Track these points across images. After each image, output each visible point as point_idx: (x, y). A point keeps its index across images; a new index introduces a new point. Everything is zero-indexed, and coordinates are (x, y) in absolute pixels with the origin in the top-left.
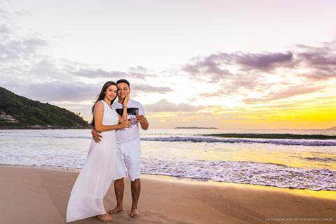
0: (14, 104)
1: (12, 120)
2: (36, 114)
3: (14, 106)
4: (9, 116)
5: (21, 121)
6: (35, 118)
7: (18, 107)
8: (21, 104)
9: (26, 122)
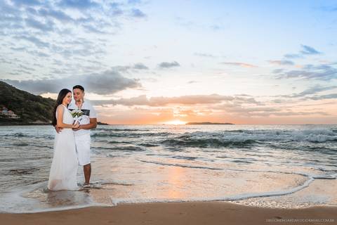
0: (15, 99)
1: (14, 116)
2: (38, 109)
3: (14, 101)
4: (10, 111)
5: (23, 117)
6: (36, 114)
7: (19, 102)
8: (22, 99)
9: (28, 118)
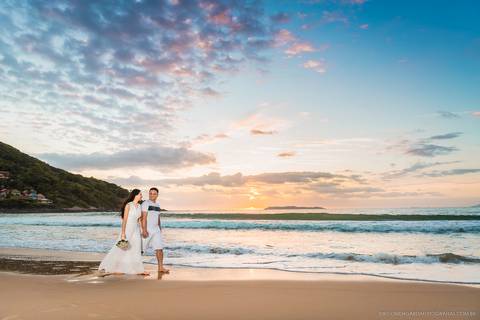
0: (47, 179)
1: (44, 200)
2: (76, 192)
3: (47, 182)
4: (40, 195)
5: (55, 202)
6: (74, 198)
7: (53, 182)
8: (56, 178)
9: (62, 203)
